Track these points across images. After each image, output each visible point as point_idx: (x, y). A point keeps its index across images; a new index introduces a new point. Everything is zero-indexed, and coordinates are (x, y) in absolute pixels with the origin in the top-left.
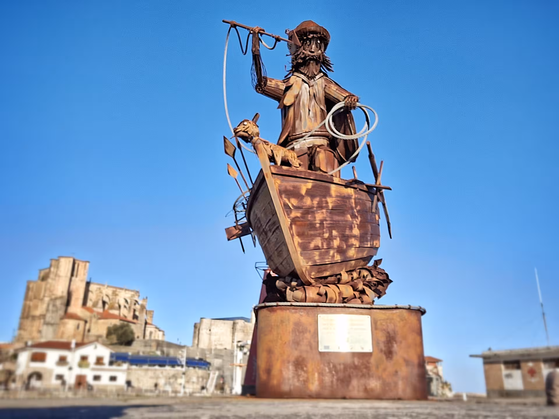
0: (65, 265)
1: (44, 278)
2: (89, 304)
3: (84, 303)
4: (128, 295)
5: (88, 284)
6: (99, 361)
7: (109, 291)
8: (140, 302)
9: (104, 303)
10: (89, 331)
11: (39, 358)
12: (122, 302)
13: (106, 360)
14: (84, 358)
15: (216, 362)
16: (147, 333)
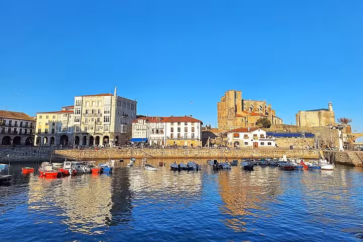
0: (232, 94)
1: (224, 100)
2: (245, 110)
3: (243, 110)
4: (261, 104)
5: (243, 100)
6: (262, 136)
7: (252, 103)
8: (268, 106)
9: (251, 108)
10: (247, 122)
11: (237, 136)
12: (259, 108)
13: (265, 136)
14: (255, 135)
15: (317, 134)
16: (274, 121)
